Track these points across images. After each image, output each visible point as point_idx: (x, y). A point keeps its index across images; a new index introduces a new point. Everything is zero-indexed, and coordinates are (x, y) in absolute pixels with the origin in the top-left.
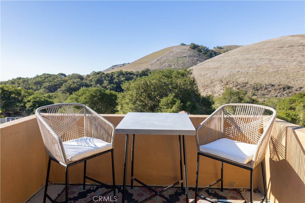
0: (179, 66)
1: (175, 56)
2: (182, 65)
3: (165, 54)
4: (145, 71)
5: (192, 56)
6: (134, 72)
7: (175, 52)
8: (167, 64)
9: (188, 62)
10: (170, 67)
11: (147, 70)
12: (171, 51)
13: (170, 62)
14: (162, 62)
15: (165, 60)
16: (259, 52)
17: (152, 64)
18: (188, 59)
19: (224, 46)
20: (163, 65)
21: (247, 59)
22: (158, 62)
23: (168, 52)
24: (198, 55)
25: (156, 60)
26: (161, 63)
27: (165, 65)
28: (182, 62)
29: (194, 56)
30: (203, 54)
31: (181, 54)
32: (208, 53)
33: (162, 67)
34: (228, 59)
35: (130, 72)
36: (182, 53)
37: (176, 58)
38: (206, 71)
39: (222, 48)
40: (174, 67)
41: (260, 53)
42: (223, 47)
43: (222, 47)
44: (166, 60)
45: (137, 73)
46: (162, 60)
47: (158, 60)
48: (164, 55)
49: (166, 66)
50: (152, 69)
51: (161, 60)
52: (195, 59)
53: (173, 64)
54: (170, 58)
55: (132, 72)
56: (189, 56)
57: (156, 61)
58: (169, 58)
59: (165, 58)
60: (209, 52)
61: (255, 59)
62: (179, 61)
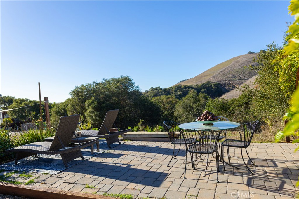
0: (245, 76)
1: (241, 66)
2: (248, 75)
3: (230, 65)
4: (206, 84)
6: (194, 85)
7: (241, 62)
8: (231, 75)
10: (234, 77)
11: (208, 83)
12: (237, 61)
13: (235, 73)
14: (226, 73)
15: (229, 71)
17: (214, 77)
20: (227, 76)
22: (221, 74)
23: (233, 62)
25: (219, 71)
26: (224, 75)
27: (229, 76)
28: (248, 72)
31: (248, 63)
33: (225, 78)
35: (190, 86)
36: (249, 62)
37: (242, 68)
40: (239, 77)
45: (197, 87)
46: (226, 71)
47: (221, 72)
48: (229, 66)
49: (229, 77)
50: (214, 82)
51: (225, 71)
53: (238, 74)
54: (235, 68)
55: (191, 85)
57: (219, 73)
59: (229, 69)
62: (245, 71)
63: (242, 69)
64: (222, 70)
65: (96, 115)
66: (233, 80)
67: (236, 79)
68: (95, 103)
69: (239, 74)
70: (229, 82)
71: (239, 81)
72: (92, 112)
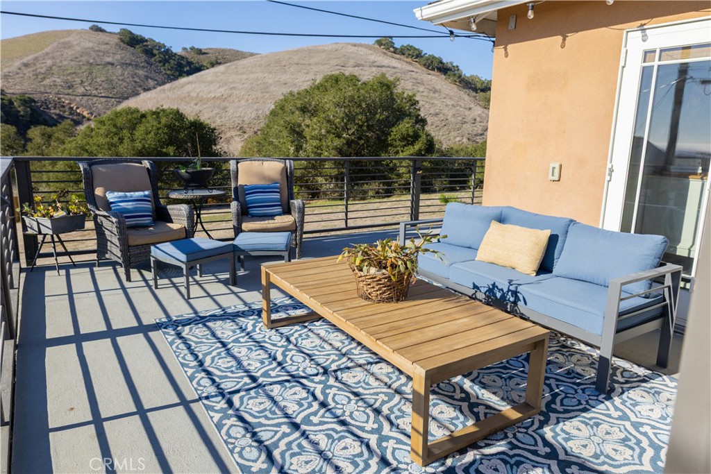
0: (97, 89)
1: (81, 59)
2: (106, 86)
3: (47, 50)
5: (130, 64)
7: (78, 48)
8: (59, 80)
9: (121, 78)
10: (69, 88)
12: (64, 43)
13: (68, 75)
14: (43, 71)
15: (51, 68)
17: (7, 76)
18: (120, 72)
19: (207, 49)
20: (47, 82)
21: (285, 84)
22: (28, 72)
23: (55, 44)
24: (146, 65)
25: (18, 63)
26: (37, 75)
27: (54, 81)
28: (104, 79)
29: (136, 65)
30: (160, 62)
31: (98, 56)
32: (172, 62)
33: (45, 86)
34: (241, 79)
36: (101, 54)
37: (83, 65)
38: (196, 104)
39: (204, 53)
40: (83, 89)
42: (206, 51)
43: (203, 51)
44: (54, 67)
46: (39, 66)
47: (26, 65)
48: (44, 52)
49: (56, 85)
50: (11, 91)
51: (35, 65)
52: (141, 72)
53: (78, 80)
54: (65, 63)
56: (123, 64)
57: (20, 69)
58: (61, 62)
59: (49, 62)
60: (174, 60)
62: (94, 74)
63: (86, 67)
64: (24, 61)
66: (68, 94)
67: (74, 93)
69: (82, 81)
70: (59, 99)
71: (86, 98)
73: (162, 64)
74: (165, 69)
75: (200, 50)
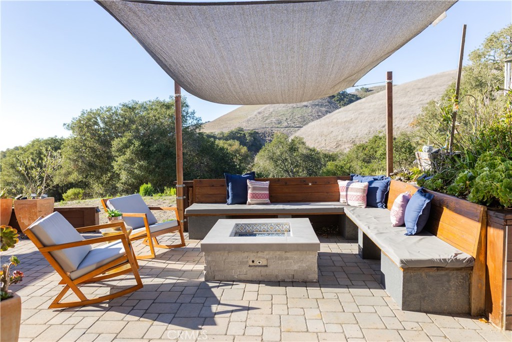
0: (294, 123)
1: (289, 105)
2: (300, 120)
4: (236, 132)
5: (317, 105)
6: (216, 133)
8: (274, 120)
9: (309, 114)
10: (279, 123)
11: (239, 130)
13: (280, 116)
14: (267, 115)
15: (272, 113)
16: (422, 93)
17: (248, 120)
18: (310, 111)
19: (372, 88)
20: (268, 121)
22: (260, 117)
24: (328, 104)
25: (255, 113)
26: (264, 118)
28: (299, 116)
29: (321, 105)
30: (337, 101)
32: (345, 99)
33: (266, 124)
34: (370, 106)
35: (210, 134)
39: (370, 91)
40: (286, 123)
41: (423, 95)
42: (371, 89)
43: (369, 89)
44: (273, 112)
45: (222, 136)
46: (266, 112)
47: (259, 113)
49: (272, 123)
50: (248, 129)
51: (264, 112)
52: (324, 109)
53: (285, 119)
54: (280, 109)
55: (212, 133)
56: (313, 105)
57: (256, 115)
58: (278, 109)
60: (347, 98)
61: (413, 104)
62: (294, 114)
63: (290, 110)
64: (259, 111)
65: (141, 167)
66: (278, 127)
67: (281, 126)
68: (137, 143)
69: (287, 119)
70: (272, 131)
71: (287, 129)
72: (131, 161)
73: (338, 102)
74: (340, 105)
75: (368, 89)
